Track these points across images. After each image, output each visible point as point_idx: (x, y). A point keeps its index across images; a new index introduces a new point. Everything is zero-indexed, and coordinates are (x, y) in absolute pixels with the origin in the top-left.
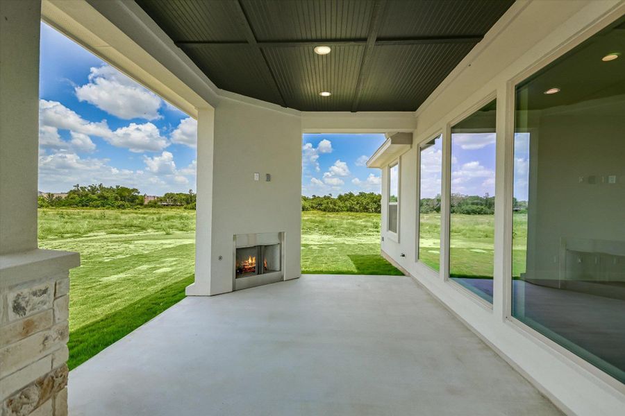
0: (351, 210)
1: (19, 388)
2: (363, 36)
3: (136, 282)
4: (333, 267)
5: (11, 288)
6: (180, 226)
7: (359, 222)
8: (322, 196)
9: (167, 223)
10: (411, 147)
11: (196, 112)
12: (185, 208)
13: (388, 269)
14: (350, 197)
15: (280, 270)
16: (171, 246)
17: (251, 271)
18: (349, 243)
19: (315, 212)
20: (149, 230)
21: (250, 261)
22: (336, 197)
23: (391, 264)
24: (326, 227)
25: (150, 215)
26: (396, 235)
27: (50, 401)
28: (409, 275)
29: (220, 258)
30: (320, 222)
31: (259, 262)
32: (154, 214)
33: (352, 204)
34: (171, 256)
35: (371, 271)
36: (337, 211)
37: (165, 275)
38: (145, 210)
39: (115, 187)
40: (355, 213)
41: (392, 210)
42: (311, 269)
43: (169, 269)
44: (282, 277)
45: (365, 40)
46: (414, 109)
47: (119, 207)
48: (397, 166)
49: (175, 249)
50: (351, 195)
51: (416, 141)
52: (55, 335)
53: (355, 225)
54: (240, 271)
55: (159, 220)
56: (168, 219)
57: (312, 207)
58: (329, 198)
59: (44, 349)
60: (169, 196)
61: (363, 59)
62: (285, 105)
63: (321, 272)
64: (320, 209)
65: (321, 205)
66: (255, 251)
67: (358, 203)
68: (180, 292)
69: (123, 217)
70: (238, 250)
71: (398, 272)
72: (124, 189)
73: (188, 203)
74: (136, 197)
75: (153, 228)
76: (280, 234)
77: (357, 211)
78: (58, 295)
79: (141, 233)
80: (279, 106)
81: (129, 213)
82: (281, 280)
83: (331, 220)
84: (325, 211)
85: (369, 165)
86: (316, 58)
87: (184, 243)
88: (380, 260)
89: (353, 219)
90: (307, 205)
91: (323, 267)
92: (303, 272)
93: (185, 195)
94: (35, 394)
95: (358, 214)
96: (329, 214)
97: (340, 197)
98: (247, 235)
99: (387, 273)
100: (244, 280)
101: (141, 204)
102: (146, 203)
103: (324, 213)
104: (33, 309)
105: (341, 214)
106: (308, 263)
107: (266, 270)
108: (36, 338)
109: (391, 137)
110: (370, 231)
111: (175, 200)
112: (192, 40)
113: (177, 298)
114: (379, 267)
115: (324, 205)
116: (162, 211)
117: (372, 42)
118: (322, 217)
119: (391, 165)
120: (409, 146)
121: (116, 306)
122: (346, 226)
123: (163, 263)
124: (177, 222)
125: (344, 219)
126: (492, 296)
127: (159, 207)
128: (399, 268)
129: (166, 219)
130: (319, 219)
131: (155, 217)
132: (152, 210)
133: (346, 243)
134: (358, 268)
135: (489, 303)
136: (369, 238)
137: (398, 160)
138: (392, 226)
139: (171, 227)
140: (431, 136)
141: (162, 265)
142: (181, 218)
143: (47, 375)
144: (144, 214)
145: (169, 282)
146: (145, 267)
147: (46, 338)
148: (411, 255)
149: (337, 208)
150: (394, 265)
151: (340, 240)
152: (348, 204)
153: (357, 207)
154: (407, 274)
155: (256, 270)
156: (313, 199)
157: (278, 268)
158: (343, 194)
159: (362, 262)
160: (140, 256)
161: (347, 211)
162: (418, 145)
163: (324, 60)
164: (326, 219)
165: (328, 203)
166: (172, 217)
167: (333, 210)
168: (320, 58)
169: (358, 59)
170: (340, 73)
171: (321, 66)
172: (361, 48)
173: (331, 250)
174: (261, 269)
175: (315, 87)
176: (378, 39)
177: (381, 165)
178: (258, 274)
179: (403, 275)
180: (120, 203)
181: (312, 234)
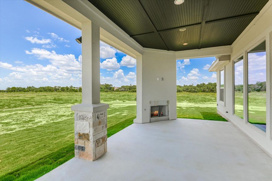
0: (204, 91)
1: (98, 138)
2: (199, 22)
3: (116, 117)
4: (191, 116)
5: (97, 112)
6: (128, 99)
7: (207, 97)
8: (188, 85)
9: (123, 98)
10: (230, 62)
11: (136, 57)
12: (129, 92)
13: (219, 118)
14: (203, 85)
15: (168, 116)
16: (125, 106)
17: (157, 115)
18: (202, 107)
19: (185, 92)
20: (117, 100)
21: (156, 112)
22: (196, 86)
23: (221, 117)
24: (190, 99)
25: (117, 94)
26: (224, 102)
27: (104, 144)
28: (230, 121)
29: (145, 110)
30: (187, 97)
31: (160, 112)
32: (118, 94)
33: (205, 89)
34: (126, 110)
35: (210, 118)
36: (197, 92)
37: (125, 116)
38: (115, 93)
39: (104, 84)
40: (206, 93)
41: (222, 91)
42: (181, 117)
43: (126, 114)
44: (169, 119)
45: (200, 23)
46: (231, 44)
47: (106, 91)
48: (223, 71)
49: (127, 107)
50: (204, 84)
51: (232, 58)
52: (105, 126)
53: (205, 98)
54: (152, 115)
55: (120, 96)
56: (123, 96)
57: (184, 90)
58: (192, 86)
59: (103, 130)
60: (123, 87)
61: (201, 29)
62: (169, 50)
63: (186, 118)
64: (187, 91)
65: (188, 89)
66: (158, 108)
67: (207, 88)
68: (131, 122)
69: (108, 95)
70: (151, 107)
71: (224, 120)
72: (107, 85)
73: (130, 90)
74: (111, 88)
75: (118, 99)
76: (168, 101)
77: (207, 92)
78: (105, 115)
79: (115, 101)
80: (166, 51)
81: (110, 94)
82: (169, 120)
83: (192, 96)
84: (190, 92)
85: (209, 70)
86: (180, 32)
87: (130, 105)
88: (216, 114)
89: (205, 96)
90: (181, 89)
91: (187, 116)
92: (178, 117)
93: (129, 86)
94: (101, 140)
95: (208, 94)
96: (191, 94)
97: (198, 86)
98: (155, 101)
99: (219, 120)
100: (154, 118)
101: (113, 90)
102: (115, 90)
103: (190, 93)
104: (100, 118)
105: (199, 93)
106: (180, 114)
107: (162, 115)
108: (101, 126)
109: (219, 58)
110: (214, 102)
111: (125, 89)
112: (135, 34)
113: (131, 123)
114: (215, 117)
115: (190, 89)
116: (121, 93)
117: (204, 23)
118: (188, 95)
119: (221, 70)
120: (229, 61)
121: (112, 124)
122: (200, 99)
123: (124, 112)
124: (126, 97)
125: (199, 96)
126: (266, 128)
127: (119, 91)
128: (226, 118)
129: (122, 96)
130: (186, 96)
131: (119, 95)
132: (117, 93)
133: (200, 107)
134: (204, 117)
135: (264, 132)
136: (212, 105)
137: (224, 68)
138: (222, 99)
139: (125, 99)
140: (239, 56)
141: (123, 113)
142: (128, 95)
143: (103, 137)
144: (115, 94)
145: (127, 118)
146: (118, 113)
147: (103, 127)
148: (231, 112)
149: (196, 90)
150: (223, 117)
151: (197, 105)
152: (202, 88)
153: (207, 90)
154: (229, 121)
155: (158, 115)
156: (184, 87)
157: (167, 115)
158: (199, 84)
159: (206, 115)
160: (116, 109)
161: (202, 92)
162: (233, 61)
163: (184, 33)
164: (190, 96)
165: (191, 88)
166: (125, 95)
167: (194, 92)
168: (182, 32)
169: (199, 30)
170: (191, 35)
171: (182, 35)
172: (199, 26)
173: (192, 110)
174: (160, 115)
175: (181, 42)
176: (206, 22)
177: (216, 70)
178: (159, 117)
179: (227, 121)
180: (106, 90)
181: (183, 103)
